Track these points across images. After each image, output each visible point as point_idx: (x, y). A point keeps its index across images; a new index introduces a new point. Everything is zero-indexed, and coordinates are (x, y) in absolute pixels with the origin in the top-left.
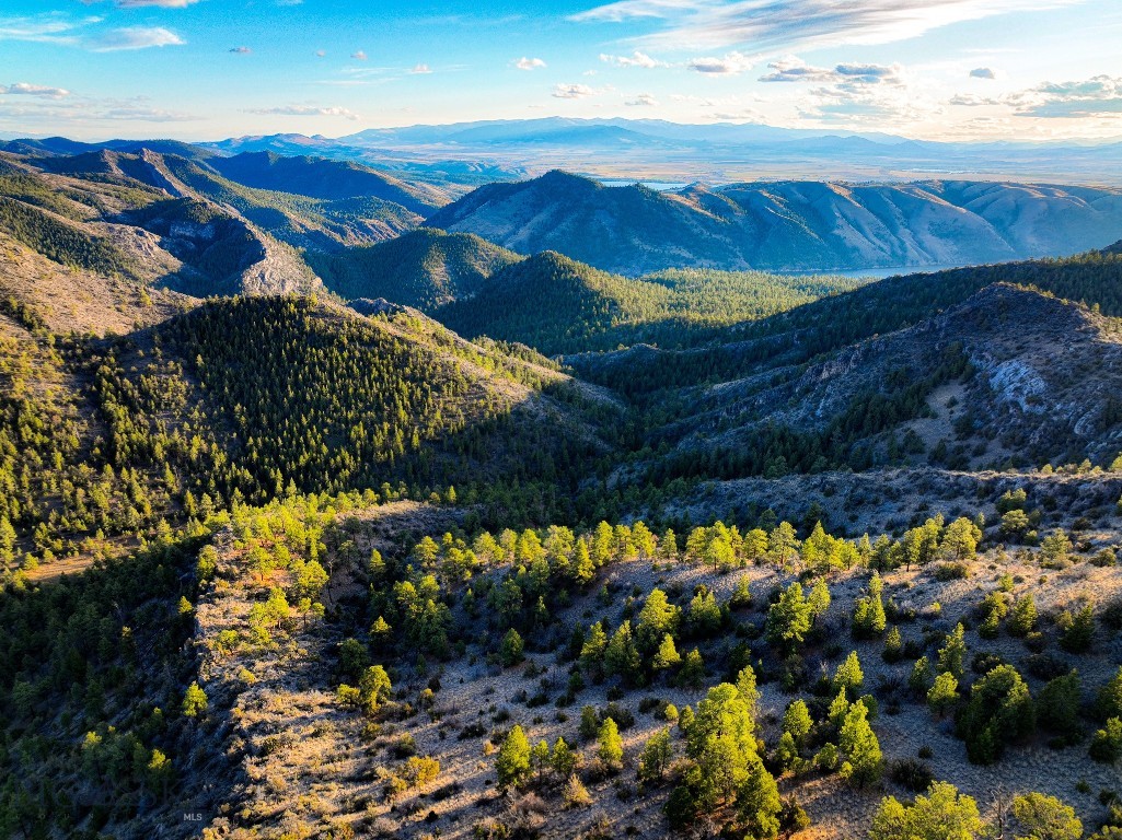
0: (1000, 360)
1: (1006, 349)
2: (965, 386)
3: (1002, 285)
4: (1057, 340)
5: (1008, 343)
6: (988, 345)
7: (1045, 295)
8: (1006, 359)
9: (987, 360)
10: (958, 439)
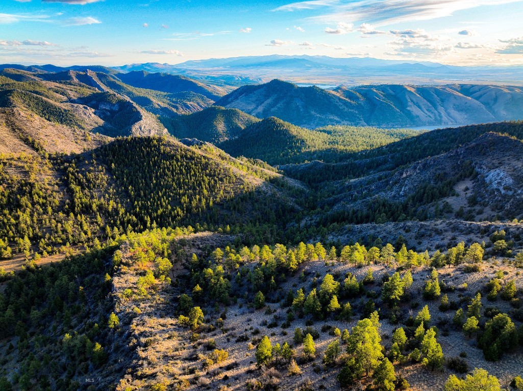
0: (490, 169)
1: (493, 164)
2: (473, 181)
3: (491, 133)
4: (518, 160)
5: (494, 161)
6: (484, 162)
7: (513, 138)
8: (493, 169)
9: (484, 169)
10: (469, 206)
